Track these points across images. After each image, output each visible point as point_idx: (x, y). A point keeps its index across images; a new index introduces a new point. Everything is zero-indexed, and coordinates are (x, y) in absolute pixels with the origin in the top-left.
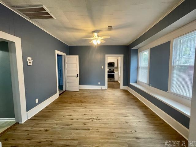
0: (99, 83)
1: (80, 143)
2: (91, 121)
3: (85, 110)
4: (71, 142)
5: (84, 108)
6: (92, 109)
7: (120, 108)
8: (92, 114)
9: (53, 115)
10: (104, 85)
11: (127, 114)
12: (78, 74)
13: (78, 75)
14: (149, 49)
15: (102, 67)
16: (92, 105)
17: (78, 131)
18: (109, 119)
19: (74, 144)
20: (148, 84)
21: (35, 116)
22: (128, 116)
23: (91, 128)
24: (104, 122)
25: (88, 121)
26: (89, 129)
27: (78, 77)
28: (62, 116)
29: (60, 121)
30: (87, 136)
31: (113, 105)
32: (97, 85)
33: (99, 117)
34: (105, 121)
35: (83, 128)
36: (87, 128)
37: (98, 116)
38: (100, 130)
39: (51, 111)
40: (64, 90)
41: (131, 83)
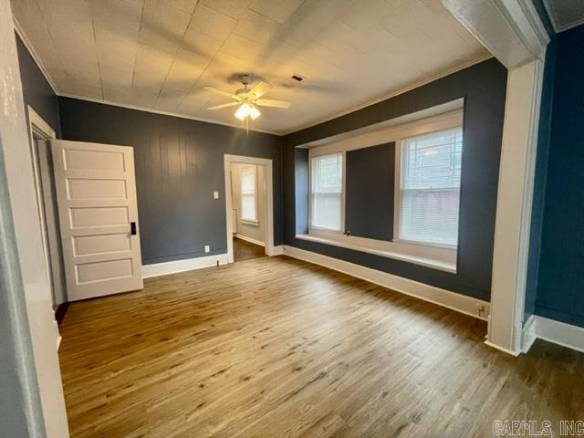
0: (207, 249)
1: (345, 416)
2: (300, 354)
4: (324, 429)
8: (280, 337)
10: (224, 250)
12: (137, 222)
14: (341, 152)
15: (216, 195)
17: (306, 394)
19: (338, 427)
20: (344, 231)
23: (325, 369)
25: (294, 358)
26: (323, 375)
27: (134, 232)
28: (195, 389)
29: (210, 407)
30: (338, 389)
32: (203, 254)
35: (307, 380)
36: (315, 375)
39: (104, 400)
41: (298, 236)
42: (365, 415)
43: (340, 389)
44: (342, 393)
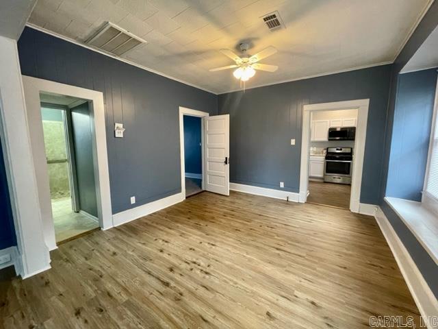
0: (282, 185)
1: (127, 303)
2: (189, 267)
3: (202, 239)
5: (204, 234)
6: (217, 244)
7: (290, 265)
8: (206, 253)
9: (145, 231)
10: (296, 190)
11: (296, 293)
12: (228, 157)
13: (226, 158)
15: (293, 142)
16: (228, 233)
18: (231, 283)
21: (125, 225)
22: (293, 299)
23: (172, 284)
24: (212, 282)
25: (184, 266)
26: (167, 285)
28: (155, 239)
29: (144, 247)
30: (151, 296)
31: (277, 249)
32: (276, 187)
33: (212, 268)
34: (217, 281)
36: (167, 280)
37: (212, 262)
38: (187, 298)
39: (150, 223)
40: (203, 189)
41: (387, 198)
42: (124, 316)
43: (152, 298)
44: (148, 299)
